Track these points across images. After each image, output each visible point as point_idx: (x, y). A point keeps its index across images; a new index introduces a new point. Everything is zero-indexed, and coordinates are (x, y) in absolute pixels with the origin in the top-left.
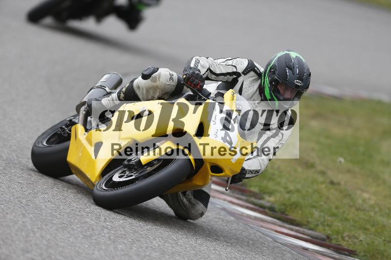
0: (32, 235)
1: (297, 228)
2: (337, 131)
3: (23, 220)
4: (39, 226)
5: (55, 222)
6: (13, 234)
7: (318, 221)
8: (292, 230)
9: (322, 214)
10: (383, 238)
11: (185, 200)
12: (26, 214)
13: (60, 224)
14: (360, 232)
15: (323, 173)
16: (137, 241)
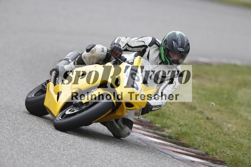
0: (17, 162)
1: (187, 149)
2: (209, 85)
3: (11, 152)
4: (22, 156)
5: (32, 153)
6: (5, 162)
7: (200, 143)
8: (183, 150)
9: (202, 138)
10: (242, 152)
11: (117, 126)
12: (13, 149)
13: (35, 154)
14: (227, 149)
15: (202, 113)
16: (85, 162)
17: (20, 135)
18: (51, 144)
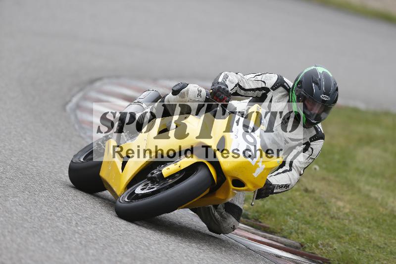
1: (271, 236)
4: (10, 230)
7: (292, 229)
8: (265, 237)
9: (296, 221)
10: (357, 247)
11: (216, 214)
14: (334, 240)
16: (109, 246)
17: (8, 197)
18: (58, 214)
